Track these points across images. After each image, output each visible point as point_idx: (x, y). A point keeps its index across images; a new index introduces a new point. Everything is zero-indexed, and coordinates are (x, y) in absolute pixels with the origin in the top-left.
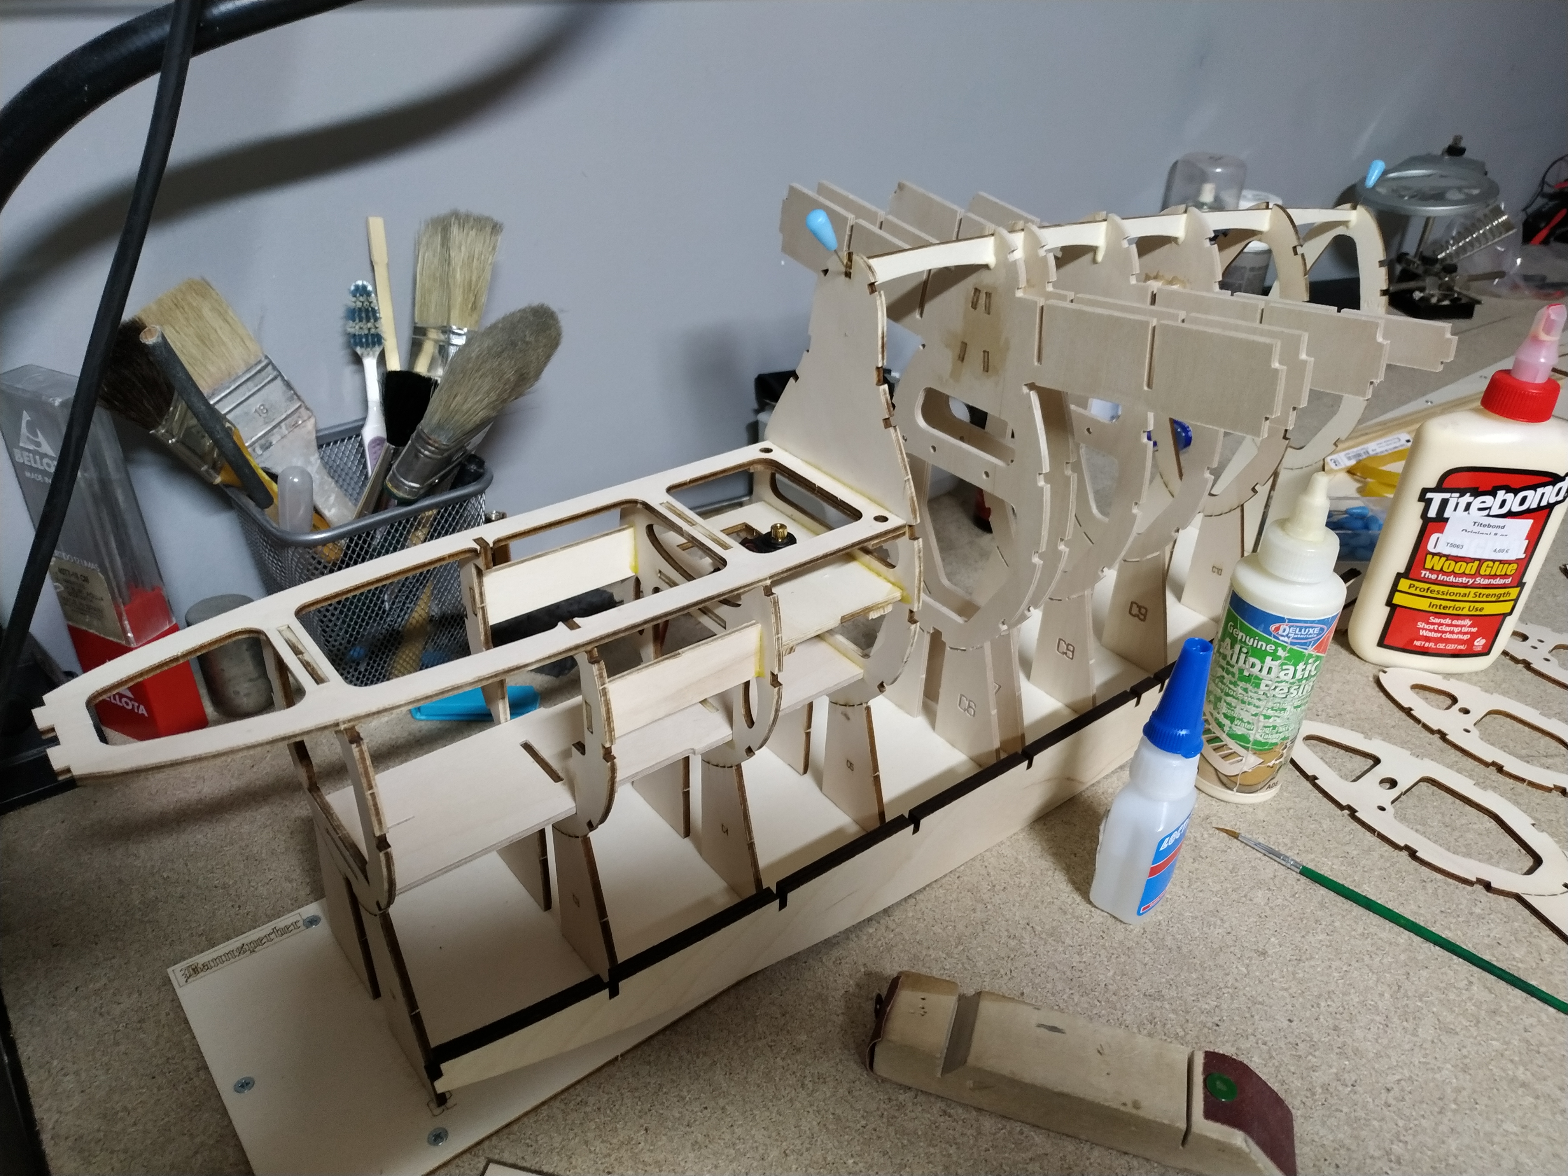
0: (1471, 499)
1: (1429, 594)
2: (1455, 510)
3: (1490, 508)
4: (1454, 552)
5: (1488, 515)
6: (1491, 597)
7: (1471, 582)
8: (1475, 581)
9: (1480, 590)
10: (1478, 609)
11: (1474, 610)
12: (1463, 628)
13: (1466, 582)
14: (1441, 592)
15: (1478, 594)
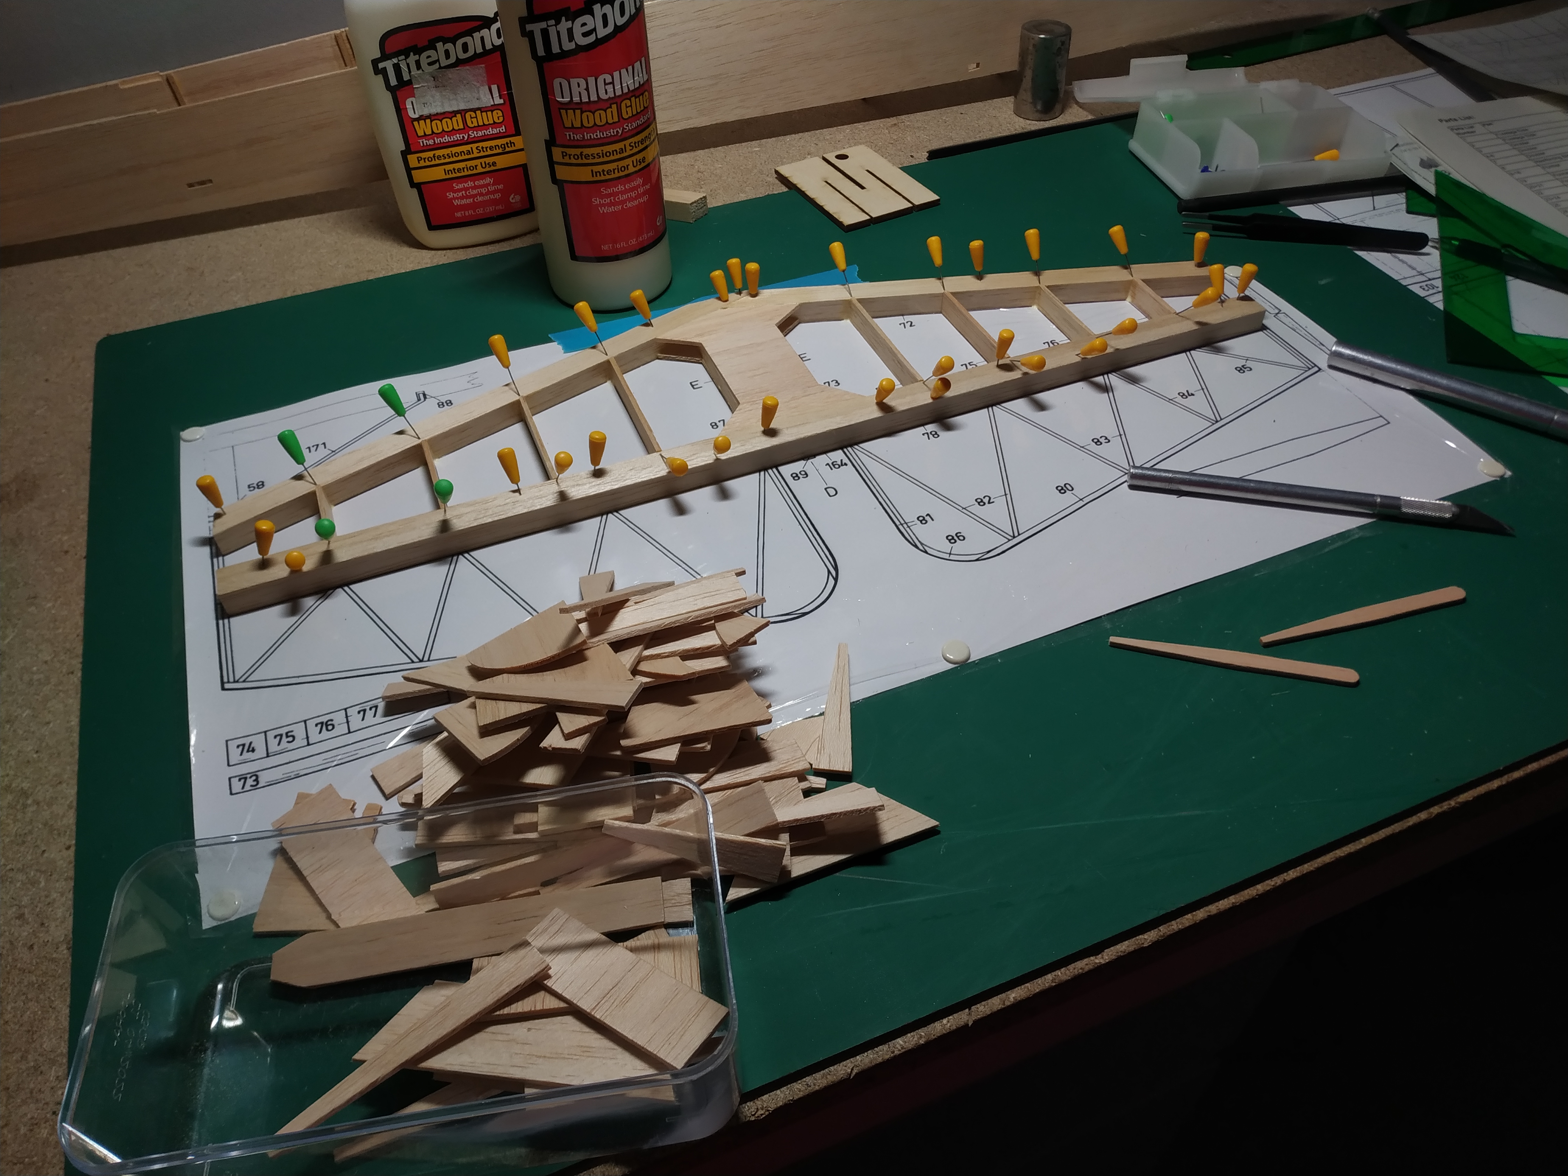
0: (417, 57)
2: (410, 71)
3: (438, 60)
4: (434, 111)
5: (440, 68)
6: (496, 149)
7: (466, 137)
8: (469, 135)
9: (480, 144)
10: (491, 164)
11: (487, 166)
12: (489, 188)
13: (462, 138)
14: (446, 156)
15: (480, 148)
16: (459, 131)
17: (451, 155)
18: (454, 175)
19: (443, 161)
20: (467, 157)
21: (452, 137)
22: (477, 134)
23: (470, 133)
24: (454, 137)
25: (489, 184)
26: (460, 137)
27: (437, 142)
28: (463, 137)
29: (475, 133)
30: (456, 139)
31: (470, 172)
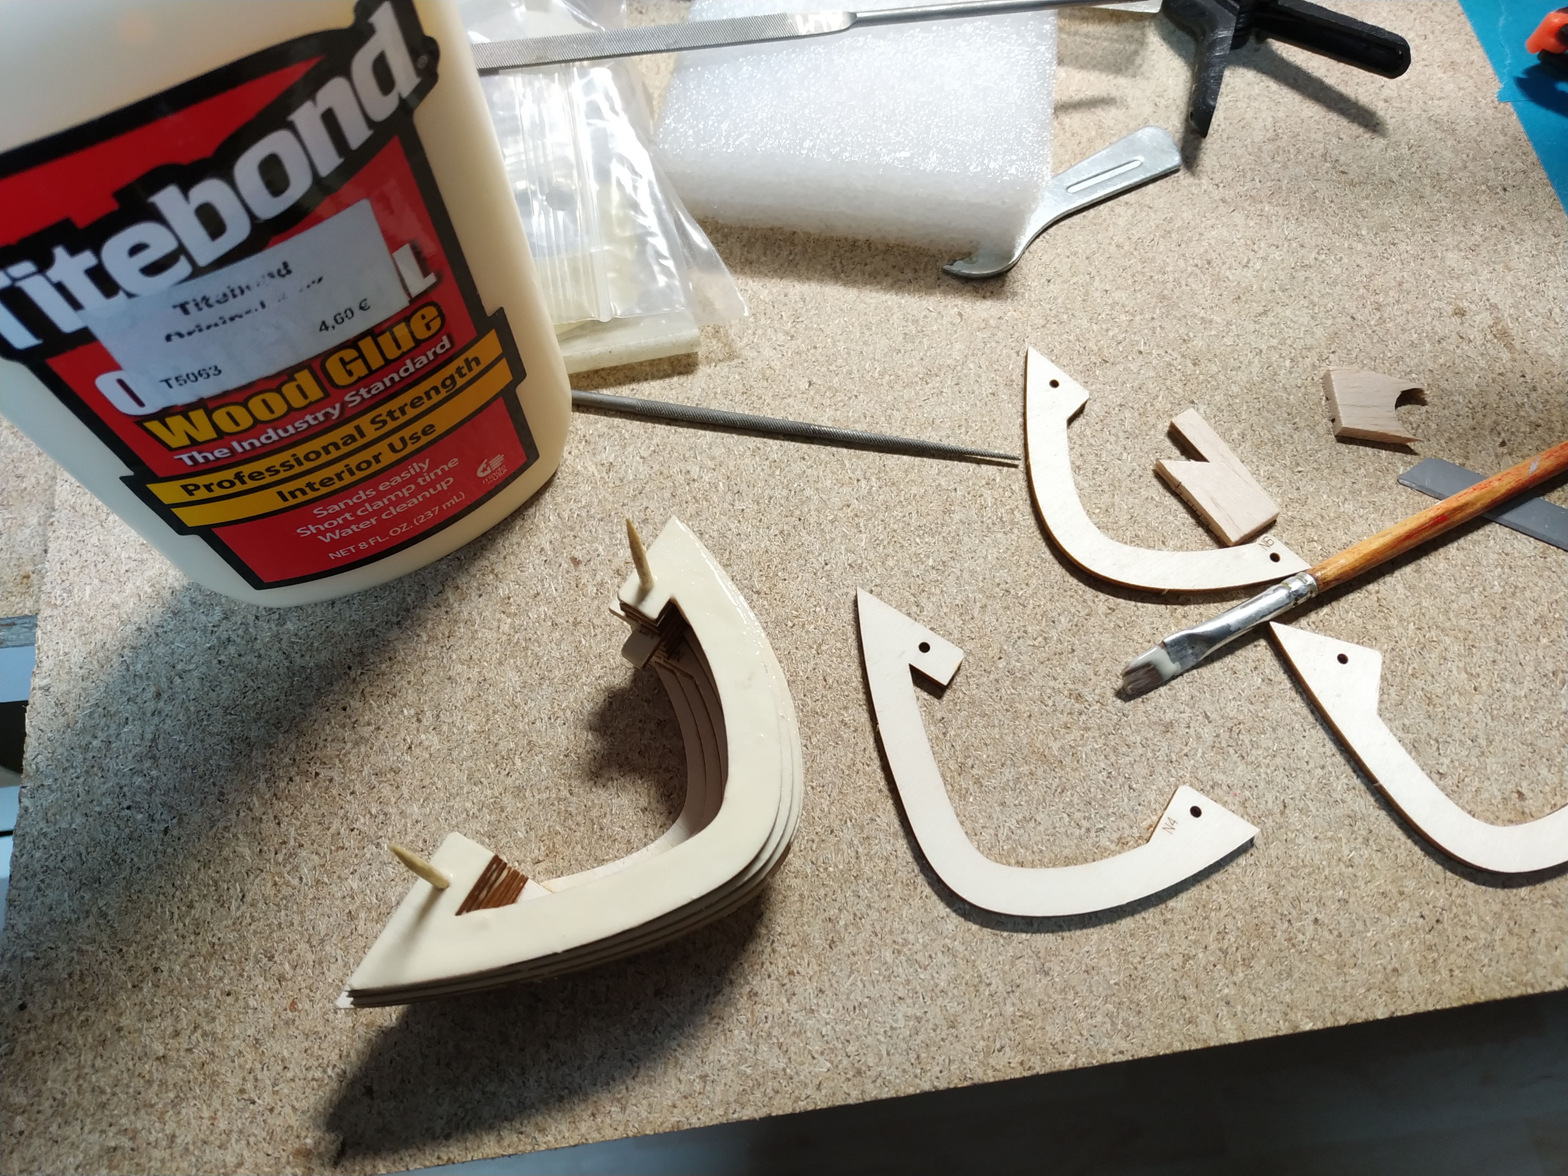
0: (87, 259)
1: (251, 484)
2: (76, 305)
3: (181, 250)
4: (207, 388)
5: (197, 272)
6: (429, 398)
7: (336, 413)
8: (344, 405)
9: (383, 410)
10: (420, 434)
11: (409, 442)
12: (420, 480)
13: (321, 418)
14: (278, 467)
15: (384, 417)
16: (311, 408)
17: (293, 462)
18: (311, 495)
19: (269, 479)
20: (345, 450)
21: (290, 428)
22: (369, 392)
23: (347, 398)
24: (297, 425)
25: (420, 474)
26: (316, 418)
27: (240, 450)
28: (327, 415)
29: (363, 391)
30: (305, 426)
31: (359, 475)
